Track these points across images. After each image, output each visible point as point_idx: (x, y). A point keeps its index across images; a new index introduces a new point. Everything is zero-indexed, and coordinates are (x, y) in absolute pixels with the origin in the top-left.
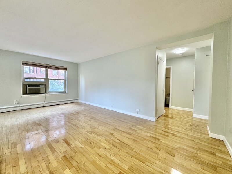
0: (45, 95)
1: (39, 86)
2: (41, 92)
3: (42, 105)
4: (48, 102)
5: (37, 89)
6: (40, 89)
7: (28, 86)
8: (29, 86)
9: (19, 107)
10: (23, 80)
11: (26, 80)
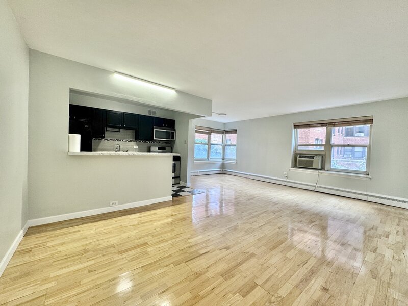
0: (319, 172)
1: (313, 157)
2: (313, 168)
3: (313, 188)
4: (323, 185)
5: (309, 161)
6: (312, 161)
7: (298, 156)
8: (300, 157)
9: (285, 181)
10: (295, 149)
11: (300, 148)
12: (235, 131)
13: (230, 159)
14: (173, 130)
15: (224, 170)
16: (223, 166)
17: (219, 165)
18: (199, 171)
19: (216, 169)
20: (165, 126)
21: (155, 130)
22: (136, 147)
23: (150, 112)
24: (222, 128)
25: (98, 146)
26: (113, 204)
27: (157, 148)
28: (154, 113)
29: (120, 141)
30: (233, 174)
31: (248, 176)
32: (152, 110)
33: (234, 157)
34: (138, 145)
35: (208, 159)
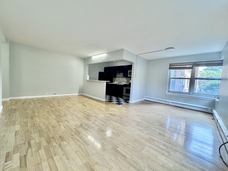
16: (214, 104)
21: (129, 71)
34: (126, 79)
35: (189, 93)
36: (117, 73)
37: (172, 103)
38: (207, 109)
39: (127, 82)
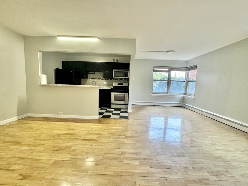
12: (195, 67)
13: (190, 94)
14: (128, 70)
15: (184, 104)
16: (183, 100)
17: (179, 99)
18: (156, 102)
19: (175, 102)
20: (121, 68)
21: (113, 71)
22: (105, 83)
23: (114, 60)
24: (185, 66)
25: (86, 82)
26: (60, 114)
27: (117, 83)
28: (117, 60)
29: (97, 79)
30: (190, 108)
31: (203, 113)
32: (116, 58)
33: (193, 93)
34: (106, 81)
35: (167, 93)
36: (89, 73)
37: (157, 103)
38: (180, 104)
39: (108, 85)
